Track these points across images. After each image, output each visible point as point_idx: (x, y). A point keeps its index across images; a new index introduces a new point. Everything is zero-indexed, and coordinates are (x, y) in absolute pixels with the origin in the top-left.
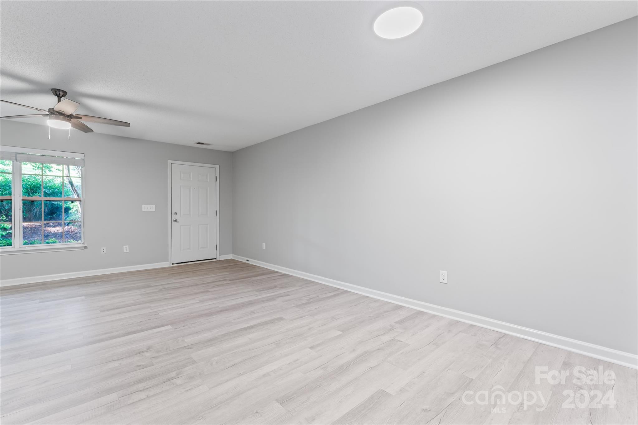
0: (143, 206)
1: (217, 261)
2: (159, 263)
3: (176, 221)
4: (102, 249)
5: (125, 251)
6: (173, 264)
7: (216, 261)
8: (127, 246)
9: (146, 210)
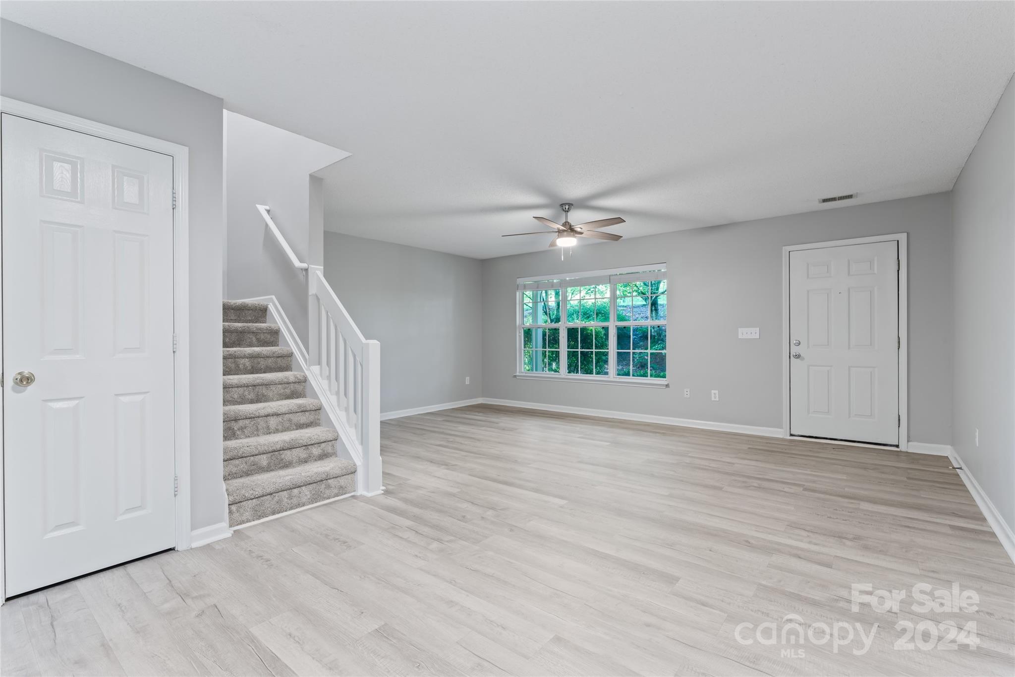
0: (740, 330)
1: (901, 451)
2: (764, 428)
3: (798, 356)
4: (685, 390)
5: (713, 399)
6: (791, 435)
7: (898, 451)
8: (717, 392)
9: (745, 336)
